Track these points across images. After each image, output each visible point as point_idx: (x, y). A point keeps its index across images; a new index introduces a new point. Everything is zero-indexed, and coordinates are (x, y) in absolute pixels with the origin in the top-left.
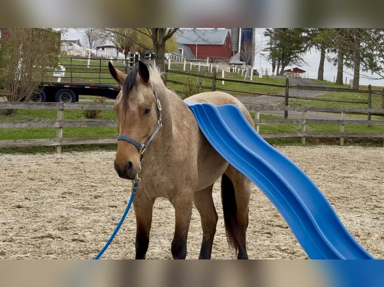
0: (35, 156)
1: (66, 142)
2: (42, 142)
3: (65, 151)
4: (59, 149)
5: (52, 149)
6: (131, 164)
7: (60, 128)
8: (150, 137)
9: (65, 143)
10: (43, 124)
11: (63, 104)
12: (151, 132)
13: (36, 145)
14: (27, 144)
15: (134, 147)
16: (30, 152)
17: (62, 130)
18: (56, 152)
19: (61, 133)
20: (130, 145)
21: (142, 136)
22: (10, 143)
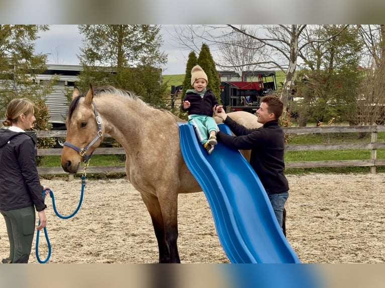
0: (348, 175)
1: (381, 162)
2: (356, 164)
3: (381, 172)
4: (373, 170)
5: (366, 170)
6: (70, 162)
7: (374, 149)
8: (89, 143)
9: (379, 164)
10: (355, 146)
11: (376, 126)
12: (90, 139)
13: (348, 165)
14: (339, 164)
15: (73, 150)
16: (343, 172)
17: (376, 151)
18: (371, 173)
19: (374, 155)
20: (70, 149)
21: (81, 142)
22: (322, 163)
